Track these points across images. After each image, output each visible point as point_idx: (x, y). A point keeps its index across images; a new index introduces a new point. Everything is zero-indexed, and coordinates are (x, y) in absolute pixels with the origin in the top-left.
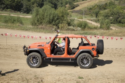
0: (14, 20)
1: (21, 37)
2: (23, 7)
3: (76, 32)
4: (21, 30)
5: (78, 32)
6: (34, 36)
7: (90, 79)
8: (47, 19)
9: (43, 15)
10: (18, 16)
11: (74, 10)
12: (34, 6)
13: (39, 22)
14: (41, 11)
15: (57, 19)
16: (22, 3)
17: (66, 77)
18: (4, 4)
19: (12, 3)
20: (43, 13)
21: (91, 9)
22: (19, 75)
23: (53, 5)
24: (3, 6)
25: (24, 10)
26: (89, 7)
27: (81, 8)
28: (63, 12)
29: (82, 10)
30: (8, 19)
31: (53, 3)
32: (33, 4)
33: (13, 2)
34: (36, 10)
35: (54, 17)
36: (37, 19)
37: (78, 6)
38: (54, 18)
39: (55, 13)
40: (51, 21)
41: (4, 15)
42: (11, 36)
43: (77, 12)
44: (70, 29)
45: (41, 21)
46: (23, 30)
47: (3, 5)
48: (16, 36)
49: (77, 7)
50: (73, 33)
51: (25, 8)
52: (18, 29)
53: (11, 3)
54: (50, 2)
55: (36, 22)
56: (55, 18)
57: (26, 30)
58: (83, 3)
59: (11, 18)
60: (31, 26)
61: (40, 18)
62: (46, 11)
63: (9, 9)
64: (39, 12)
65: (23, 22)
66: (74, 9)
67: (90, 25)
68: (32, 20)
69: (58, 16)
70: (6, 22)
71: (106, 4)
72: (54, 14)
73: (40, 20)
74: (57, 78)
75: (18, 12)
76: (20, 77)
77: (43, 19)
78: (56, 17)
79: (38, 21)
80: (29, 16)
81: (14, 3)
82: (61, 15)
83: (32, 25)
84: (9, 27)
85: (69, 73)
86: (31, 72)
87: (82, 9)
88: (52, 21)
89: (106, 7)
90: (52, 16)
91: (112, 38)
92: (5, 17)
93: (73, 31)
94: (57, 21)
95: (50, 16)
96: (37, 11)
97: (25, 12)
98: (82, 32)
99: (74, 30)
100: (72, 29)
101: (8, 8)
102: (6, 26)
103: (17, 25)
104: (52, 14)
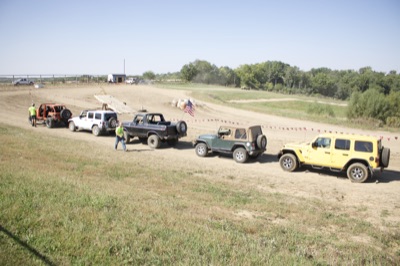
0: (322, 110)
2: (336, 92)
8: (371, 110)
9: (365, 104)
10: (328, 103)
12: (353, 89)
13: (358, 113)
14: (363, 97)
15: (387, 109)
17: (380, 197)
18: (311, 87)
19: (322, 86)
20: (365, 100)
24: (309, 90)
25: (338, 96)
28: (397, 99)
30: (313, 108)
31: (384, 85)
33: (324, 84)
34: (355, 96)
35: (381, 107)
36: (355, 109)
39: (384, 100)
40: (376, 113)
45: (361, 112)
51: (340, 93)
52: (325, 123)
53: (320, 86)
54: (379, 84)
55: (353, 112)
56: (384, 109)
59: (317, 107)
60: (345, 119)
61: (360, 107)
62: (370, 98)
64: (360, 99)
65: (335, 112)
68: (347, 110)
69: (389, 105)
70: (311, 111)
72: (382, 102)
73: (359, 110)
74: (366, 196)
75: (330, 98)
77: (365, 108)
78: (384, 106)
79: (357, 111)
80: (344, 104)
81: (325, 86)
82: (393, 103)
83: (348, 116)
84: (313, 119)
85: (388, 191)
88: (379, 112)
90: (378, 105)
92: (310, 105)
94: (387, 112)
95: (375, 105)
96: (357, 98)
97: (339, 98)
101: (316, 93)
102: (309, 117)
104: (379, 102)
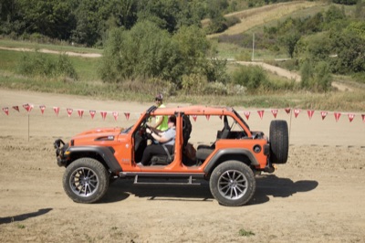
0: (51, 66)
1: (70, 114)
2: (75, 28)
3: (230, 99)
4: (71, 93)
5: (238, 99)
6: (108, 112)
7: (274, 237)
8: (147, 62)
9: (135, 51)
10: (62, 53)
11: (225, 36)
12: (107, 23)
13: (124, 71)
14: (130, 39)
15: (177, 61)
16: (73, 17)
17: (203, 230)
18: (20, 18)
19: (44, 16)
20: (135, 44)
21: (274, 30)
22: (66, 227)
23: (164, 21)
24: (18, 25)
25: (79, 37)
26: (268, 26)
27: (247, 28)
28: (192, 40)
29: (247, 35)
30: (32, 63)
31: (164, 14)
32: (106, 19)
33: (48, 13)
34: (114, 35)
35: (166, 56)
36: (116, 62)
37: (235, 22)
38: (167, 60)
39: (169, 43)
40: (158, 68)
41: (23, 49)
42: (43, 111)
43: (233, 39)
44: (215, 89)
45: (130, 68)
46: (77, 93)
47: (17, 22)
48: (57, 111)
49: (233, 24)
50: (221, 102)
51: (82, 31)
53: (40, 17)
54: (155, 11)
55: (114, 69)
56: (171, 60)
57: (86, 95)
58: (251, 15)
59: (41, 61)
60: (100, 83)
61: (126, 58)
62: (144, 39)
63: (35, 35)
64: (124, 41)
65: (78, 70)
66: (226, 32)
67: (271, 79)
68: (102, 66)
69: (179, 53)
70: (28, 70)
71: (319, 16)
72: (166, 47)
73: (125, 64)
74: (178, 233)
75: (63, 42)
76: (69, 232)
77: (135, 60)
78: (171, 55)
79: (120, 67)
80: (94, 54)
81: (51, 16)
82: (186, 49)
83: (104, 78)
84: (36, 87)
85: (212, 218)
86: (102, 217)
87: (247, 33)
88: (162, 68)
89: (318, 23)
90: (160, 54)
91: (337, 117)
92: (25, 57)
93: (223, 97)
94: (176, 67)
95: (154, 53)
96: (119, 39)
97: (82, 42)
98: (250, 98)
99: (224, 93)
100: (219, 90)
101: (32, 31)
102: (28, 82)
103: (59, 80)
104: (160, 46)
